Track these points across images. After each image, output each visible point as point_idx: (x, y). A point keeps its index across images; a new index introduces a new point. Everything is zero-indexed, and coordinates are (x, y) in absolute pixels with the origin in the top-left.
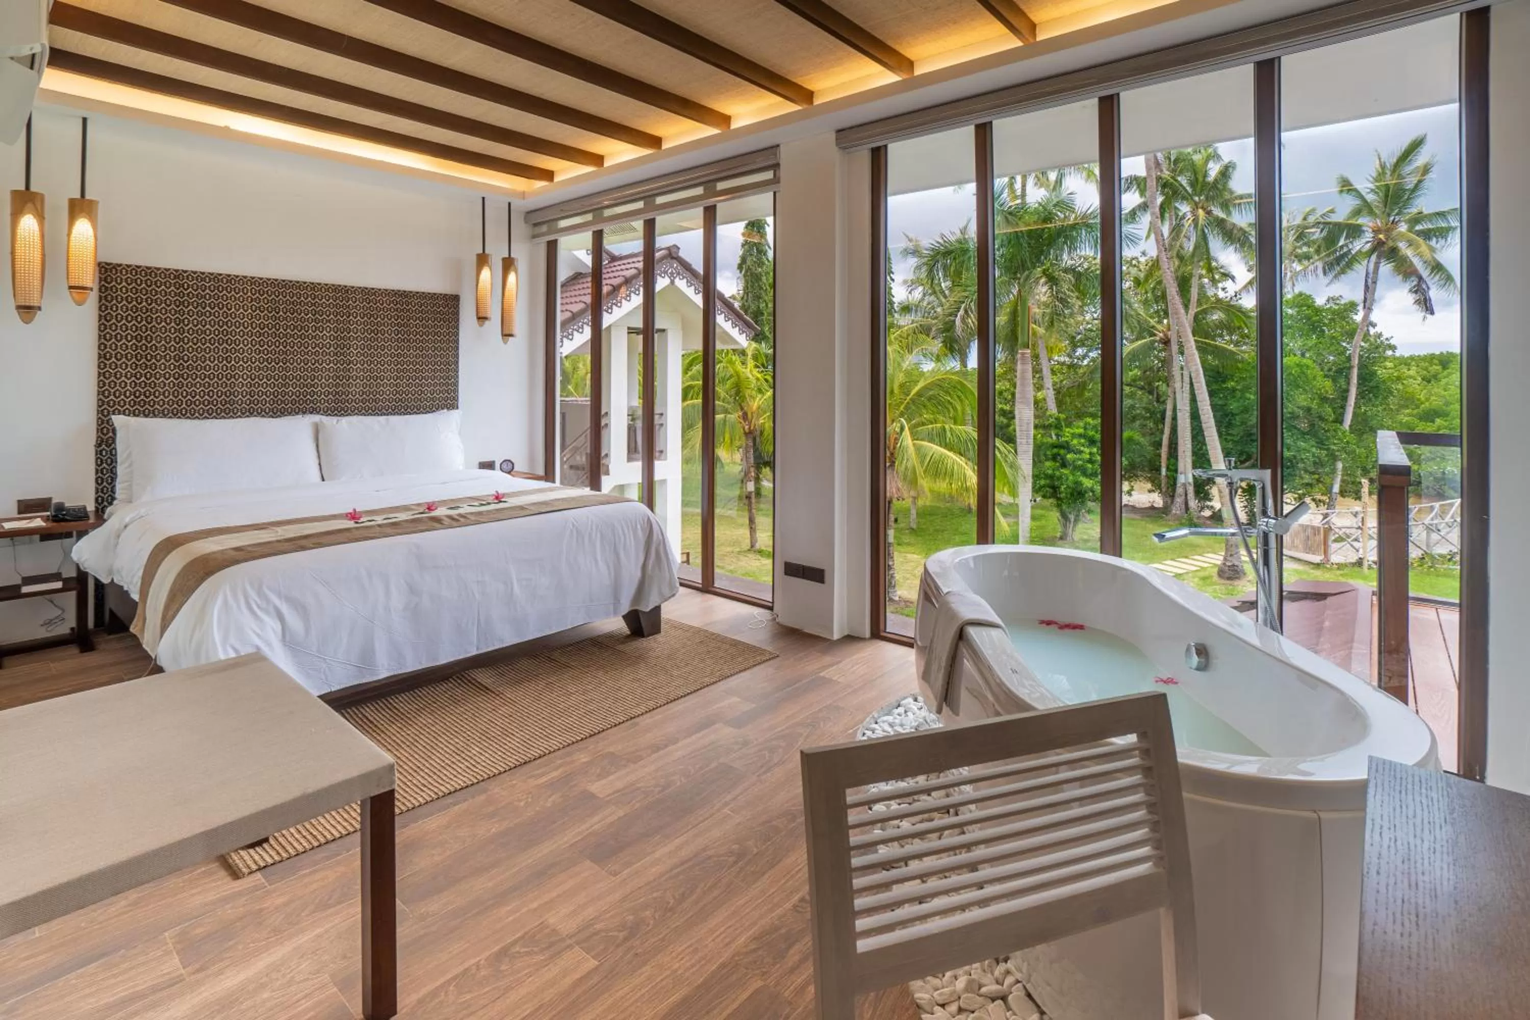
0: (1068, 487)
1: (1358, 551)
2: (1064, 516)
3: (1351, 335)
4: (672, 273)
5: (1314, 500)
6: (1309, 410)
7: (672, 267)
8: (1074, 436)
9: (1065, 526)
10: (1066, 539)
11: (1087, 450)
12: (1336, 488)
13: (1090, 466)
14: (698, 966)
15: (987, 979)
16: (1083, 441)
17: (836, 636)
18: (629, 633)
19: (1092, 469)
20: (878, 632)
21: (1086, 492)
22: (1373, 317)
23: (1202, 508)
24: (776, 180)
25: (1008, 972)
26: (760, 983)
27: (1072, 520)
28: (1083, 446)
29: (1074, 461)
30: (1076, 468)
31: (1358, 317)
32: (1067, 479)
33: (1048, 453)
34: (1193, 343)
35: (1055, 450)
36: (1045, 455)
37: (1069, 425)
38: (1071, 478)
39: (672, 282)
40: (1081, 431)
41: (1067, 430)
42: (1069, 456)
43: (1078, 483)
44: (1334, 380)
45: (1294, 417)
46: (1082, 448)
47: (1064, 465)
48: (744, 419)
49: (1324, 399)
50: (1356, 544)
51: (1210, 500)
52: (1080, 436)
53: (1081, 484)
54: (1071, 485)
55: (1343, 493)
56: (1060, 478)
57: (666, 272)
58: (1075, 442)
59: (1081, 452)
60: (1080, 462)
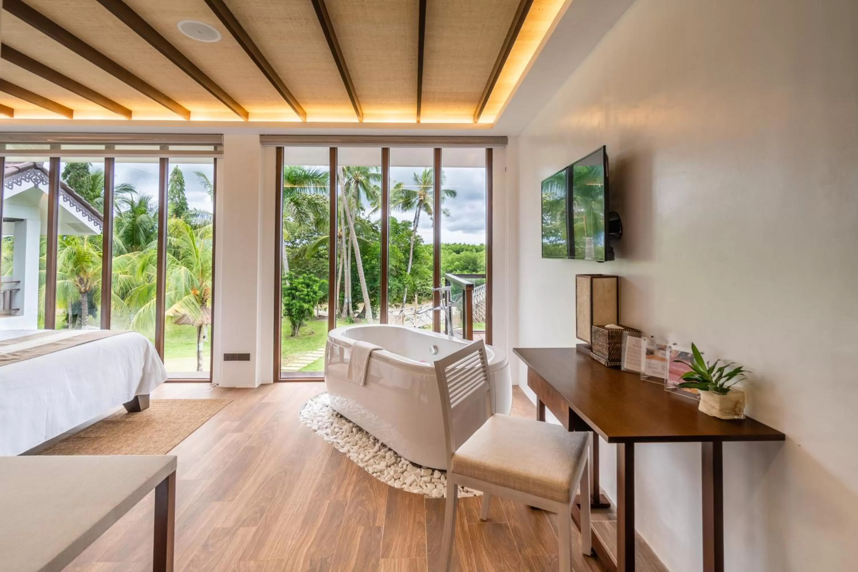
0: (297, 309)
1: (413, 324)
2: (294, 324)
3: (410, 235)
4: (36, 180)
5: (395, 305)
6: (396, 266)
7: (37, 175)
8: (299, 283)
9: (294, 329)
10: (294, 336)
11: (306, 290)
12: (405, 300)
13: (307, 297)
14: (301, 508)
15: (398, 469)
16: (303, 285)
17: (257, 386)
18: (126, 412)
19: (308, 299)
20: (276, 380)
21: (305, 311)
22: (418, 229)
23: (354, 313)
24: (217, 151)
25: (403, 464)
26: (328, 502)
27: (298, 325)
28: (304, 288)
29: (300, 296)
30: (301, 299)
31: (412, 228)
32: (296, 305)
33: (286, 292)
34: (356, 239)
35: (289, 291)
36: (284, 294)
37: (296, 278)
38: (298, 304)
39: (36, 186)
40: (302, 280)
41: (296, 280)
42: (297, 293)
43: (301, 307)
44: (404, 254)
45: (392, 270)
46: (303, 289)
47: (294, 298)
48: (80, 283)
49: (401, 262)
50: (412, 321)
51: (358, 309)
52: (302, 283)
53: (303, 307)
54: (298, 308)
55: (407, 301)
56: (292, 305)
57: (30, 178)
58: (300, 286)
59: (303, 291)
60: (302, 296)
